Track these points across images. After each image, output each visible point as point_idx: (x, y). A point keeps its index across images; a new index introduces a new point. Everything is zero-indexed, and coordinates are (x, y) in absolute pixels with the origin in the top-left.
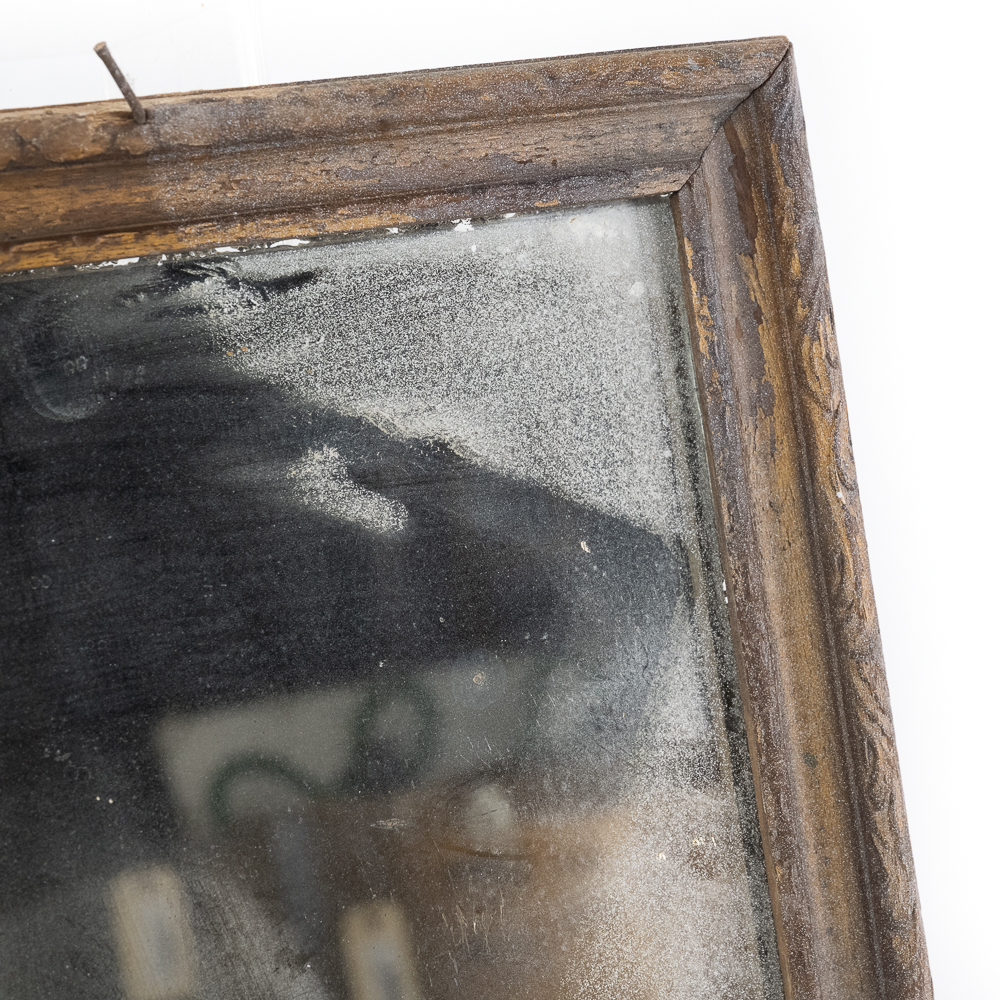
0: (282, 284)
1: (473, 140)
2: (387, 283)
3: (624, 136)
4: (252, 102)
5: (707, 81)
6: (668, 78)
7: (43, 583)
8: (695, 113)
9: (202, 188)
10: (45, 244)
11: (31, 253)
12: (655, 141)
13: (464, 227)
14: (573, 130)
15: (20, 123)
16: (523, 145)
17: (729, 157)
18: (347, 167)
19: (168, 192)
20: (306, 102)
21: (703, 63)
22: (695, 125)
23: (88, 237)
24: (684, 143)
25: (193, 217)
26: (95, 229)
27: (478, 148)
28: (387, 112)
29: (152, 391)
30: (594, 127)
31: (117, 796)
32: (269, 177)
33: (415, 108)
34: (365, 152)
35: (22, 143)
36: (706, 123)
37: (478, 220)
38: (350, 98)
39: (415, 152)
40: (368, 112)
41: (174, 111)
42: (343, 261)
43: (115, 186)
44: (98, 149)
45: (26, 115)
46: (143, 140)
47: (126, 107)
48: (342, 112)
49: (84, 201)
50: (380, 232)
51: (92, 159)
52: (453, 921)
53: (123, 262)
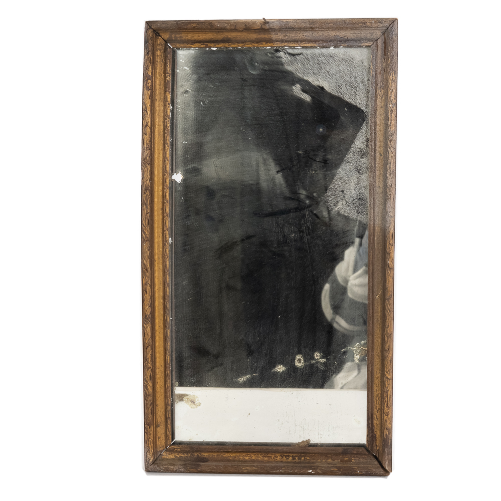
0: (294, 55)
1: (332, 32)
2: (314, 56)
3: (363, 34)
4: (287, 22)
5: (376, 25)
6: (368, 24)
7: (245, 101)
8: (377, 31)
9: (280, 36)
10: (250, 43)
11: (247, 44)
12: (369, 36)
13: (332, 48)
14: (352, 32)
15: (246, 22)
16: (342, 34)
17: (383, 40)
18: (307, 35)
19: (274, 36)
20: (297, 22)
21: (375, 22)
22: (377, 33)
23: (257, 42)
24: (375, 37)
25: (277, 41)
26: (259, 41)
27: (333, 34)
28: (311, 26)
29: (270, 70)
30: (356, 32)
31: (252, 138)
32: (292, 35)
33: (317, 25)
34: (311, 32)
35: (246, 25)
36: (380, 33)
37: (335, 47)
38: (305, 23)
39: (320, 33)
40: (308, 25)
41: (273, 22)
42: (308, 52)
43: (265, 34)
44: (259, 28)
45: (248, 21)
46: (267, 27)
47: (264, 21)
48: (303, 25)
49: (259, 36)
50: (315, 47)
51: (258, 29)
52: (309, 171)
53: (268, 48)
